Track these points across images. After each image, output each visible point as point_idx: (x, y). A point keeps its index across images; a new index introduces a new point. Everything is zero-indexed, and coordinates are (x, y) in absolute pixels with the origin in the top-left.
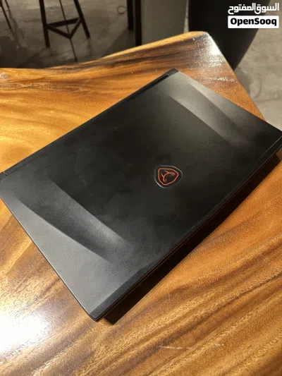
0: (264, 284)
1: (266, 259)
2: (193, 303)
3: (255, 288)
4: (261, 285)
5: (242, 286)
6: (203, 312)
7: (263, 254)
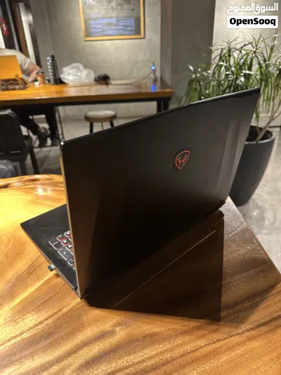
2: (160, 348)
3: (219, 340)
5: (207, 338)
6: (169, 355)
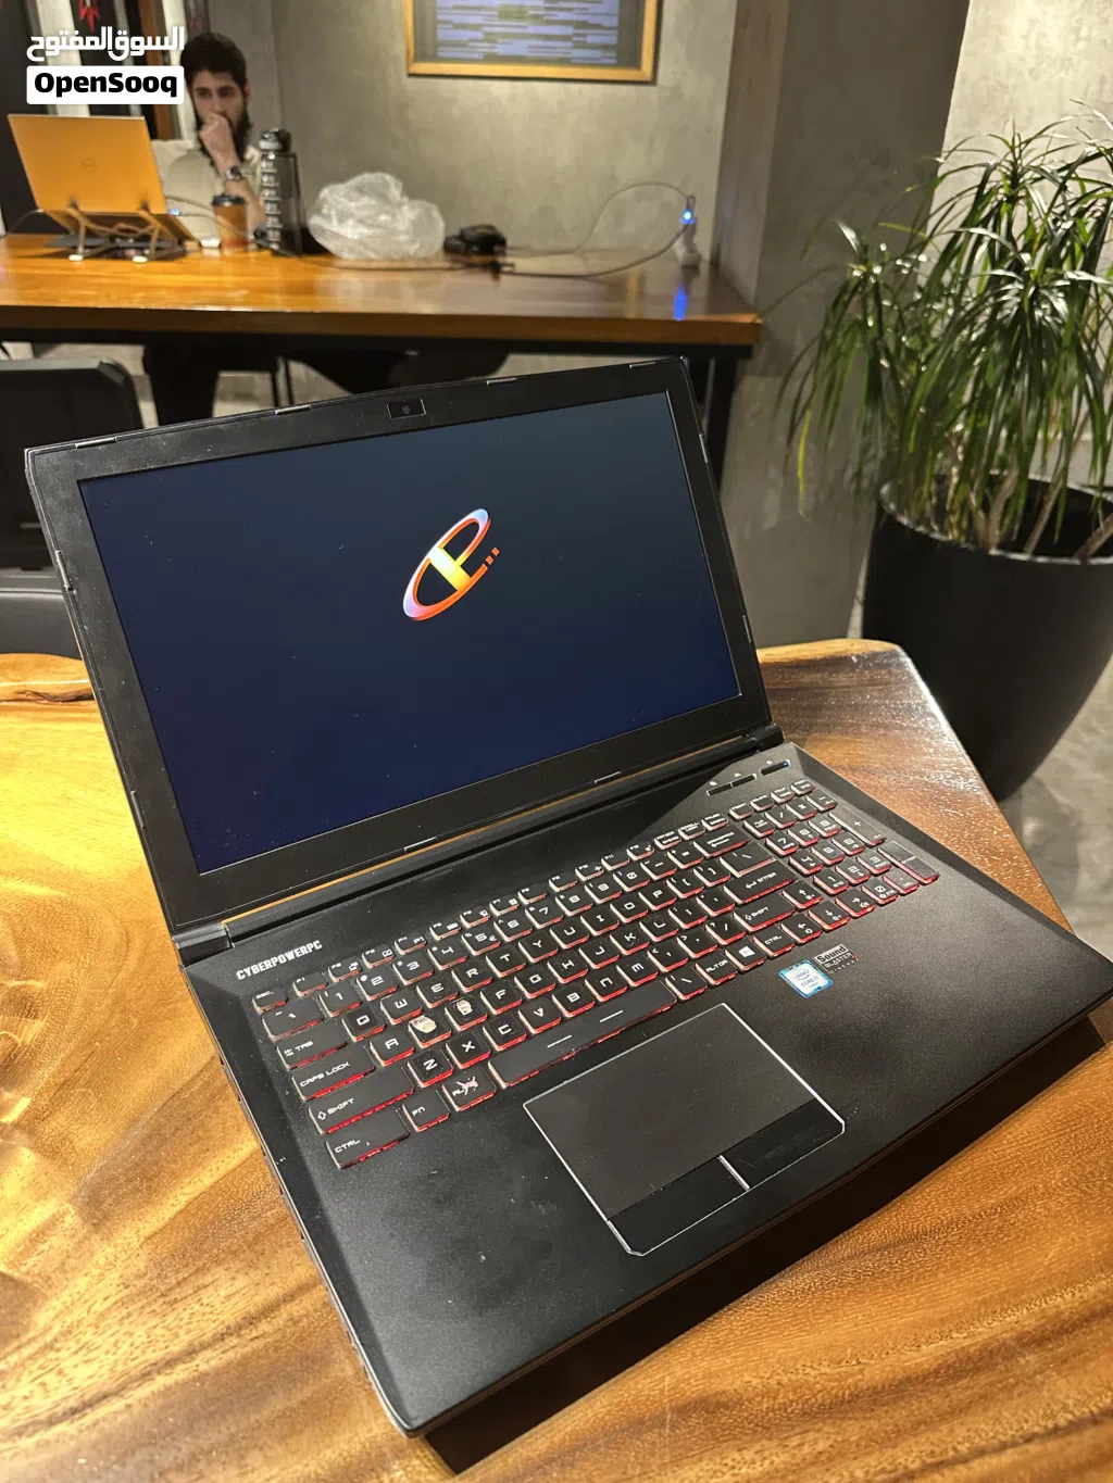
0: (1014, 1444)
1: (1031, 1359)
2: (747, 1462)
3: (981, 1452)
4: (1003, 1447)
5: (934, 1437)
7: (1019, 1338)
